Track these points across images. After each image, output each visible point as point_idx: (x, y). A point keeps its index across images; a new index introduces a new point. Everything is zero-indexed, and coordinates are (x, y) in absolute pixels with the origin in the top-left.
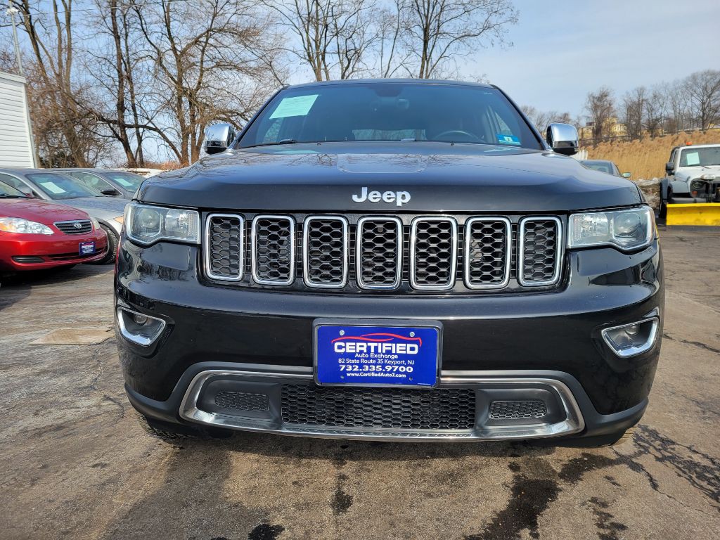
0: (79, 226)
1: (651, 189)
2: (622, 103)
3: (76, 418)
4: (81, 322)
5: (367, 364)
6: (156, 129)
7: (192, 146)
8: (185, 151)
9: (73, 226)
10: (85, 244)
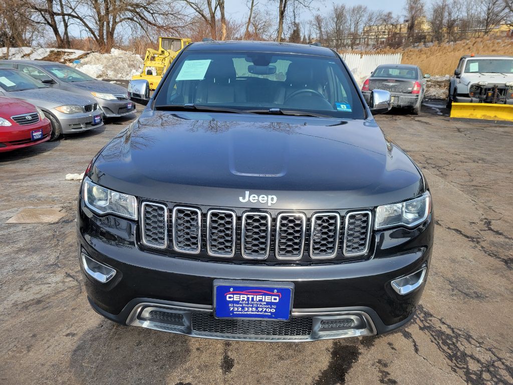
0: (30, 118)
1: (443, 84)
2: (431, 6)
3: (49, 292)
4: (41, 201)
5: (247, 307)
6: (78, 17)
7: (108, 32)
8: (101, 35)
9: (25, 119)
10: (35, 132)
